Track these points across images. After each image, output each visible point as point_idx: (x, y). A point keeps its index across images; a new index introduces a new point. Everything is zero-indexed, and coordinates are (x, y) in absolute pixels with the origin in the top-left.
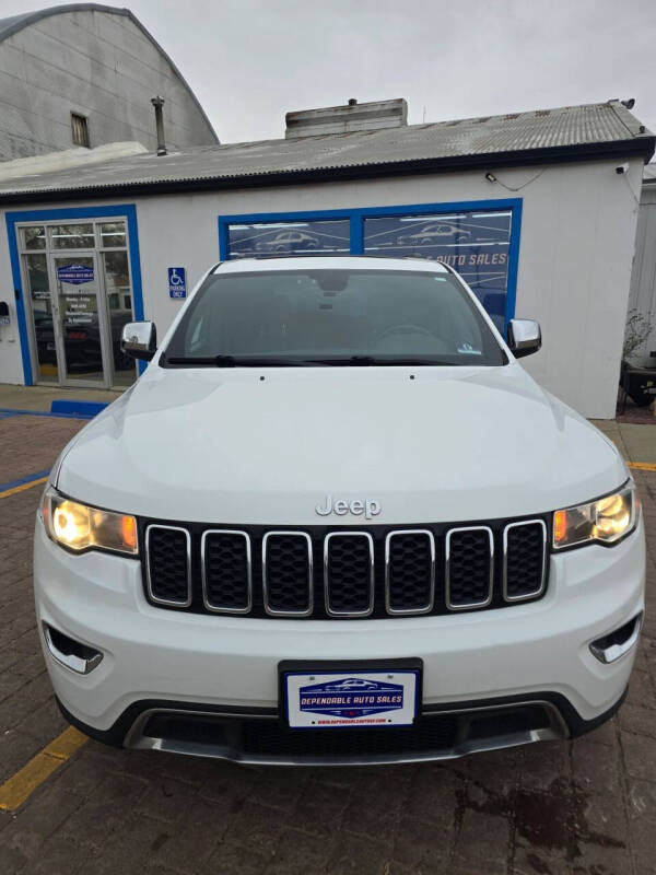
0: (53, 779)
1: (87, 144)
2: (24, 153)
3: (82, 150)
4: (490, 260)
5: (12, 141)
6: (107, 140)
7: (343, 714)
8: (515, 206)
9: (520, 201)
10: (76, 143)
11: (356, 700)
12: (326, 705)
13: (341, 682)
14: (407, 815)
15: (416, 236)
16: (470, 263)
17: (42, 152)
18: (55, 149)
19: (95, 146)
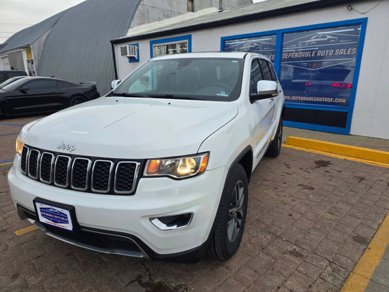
0: (34, 231)
1: (193, 11)
2: (168, 17)
3: (191, 13)
4: (346, 52)
5: (164, 12)
6: (201, 8)
7: (53, 221)
8: (363, 22)
9: (366, 19)
10: (188, 10)
11: (55, 217)
12: (47, 216)
13: (50, 208)
14: (114, 276)
15: (308, 41)
16: (336, 54)
17: (175, 16)
18: (180, 13)
19: (197, 11)
